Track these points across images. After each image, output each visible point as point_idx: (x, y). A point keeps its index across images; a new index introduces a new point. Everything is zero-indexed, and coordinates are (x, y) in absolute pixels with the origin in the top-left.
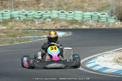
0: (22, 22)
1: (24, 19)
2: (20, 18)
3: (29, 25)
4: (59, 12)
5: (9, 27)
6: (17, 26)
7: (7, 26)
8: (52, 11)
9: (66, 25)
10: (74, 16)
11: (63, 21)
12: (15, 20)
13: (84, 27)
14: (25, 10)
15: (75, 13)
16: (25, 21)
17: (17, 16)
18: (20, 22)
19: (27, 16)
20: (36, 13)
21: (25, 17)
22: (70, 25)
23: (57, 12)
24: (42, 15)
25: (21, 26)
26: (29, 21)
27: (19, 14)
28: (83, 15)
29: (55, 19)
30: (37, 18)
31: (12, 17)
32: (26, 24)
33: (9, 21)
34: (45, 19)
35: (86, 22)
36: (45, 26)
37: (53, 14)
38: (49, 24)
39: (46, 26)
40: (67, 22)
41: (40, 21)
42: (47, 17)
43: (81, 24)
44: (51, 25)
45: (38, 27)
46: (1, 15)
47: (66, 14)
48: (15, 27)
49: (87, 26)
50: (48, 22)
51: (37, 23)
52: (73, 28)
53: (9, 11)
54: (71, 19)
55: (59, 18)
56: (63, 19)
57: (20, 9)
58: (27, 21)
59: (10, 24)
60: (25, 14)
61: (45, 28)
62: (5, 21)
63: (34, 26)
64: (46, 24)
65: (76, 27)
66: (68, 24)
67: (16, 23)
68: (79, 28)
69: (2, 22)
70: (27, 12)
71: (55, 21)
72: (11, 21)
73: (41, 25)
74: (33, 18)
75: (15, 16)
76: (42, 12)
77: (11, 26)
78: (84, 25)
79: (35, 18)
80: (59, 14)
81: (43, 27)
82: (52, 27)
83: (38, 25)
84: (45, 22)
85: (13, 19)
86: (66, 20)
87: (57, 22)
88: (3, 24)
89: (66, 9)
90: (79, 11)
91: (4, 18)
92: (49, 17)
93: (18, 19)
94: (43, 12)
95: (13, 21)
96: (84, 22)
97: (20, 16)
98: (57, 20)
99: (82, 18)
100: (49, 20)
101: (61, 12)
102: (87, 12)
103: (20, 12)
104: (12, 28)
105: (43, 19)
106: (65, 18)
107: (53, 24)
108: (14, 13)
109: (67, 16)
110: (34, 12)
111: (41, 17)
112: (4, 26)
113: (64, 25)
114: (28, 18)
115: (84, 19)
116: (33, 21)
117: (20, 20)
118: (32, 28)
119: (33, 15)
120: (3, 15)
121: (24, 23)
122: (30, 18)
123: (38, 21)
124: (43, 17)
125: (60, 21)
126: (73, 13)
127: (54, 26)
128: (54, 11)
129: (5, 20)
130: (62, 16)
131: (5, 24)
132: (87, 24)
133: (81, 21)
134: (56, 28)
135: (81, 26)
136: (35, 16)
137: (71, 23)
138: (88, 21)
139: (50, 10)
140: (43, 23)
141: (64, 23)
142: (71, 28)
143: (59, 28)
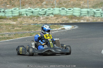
0: (29, 18)
1: (30, 16)
2: (27, 15)
3: (35, 20)
4: (61, 9)
5: (19, 22)
6: (25, 21)
7: (17, 22)
8: (54, 8)
9: (67, 20)
10: (73, 12)
11: (64, 17)
12: (23, 17)
13: (82, 21)
14: (30, 8)
15: (74, 10)
16: (31, 17)
17: (24, 13)
18: (27, 18)
19: (33, 13)
20: (40, 10)
21: (31, 14)
22: (70, 20)
23: (58, 9)
24: (46, 12)
25: (28, 21)
26: (35, 17)
27: (26, 11)
28: (81, 12)
29: (57, 15)
30: (41, 15)
31: (21, 14)
32: (33, 19)
33: (18, 18)
34: (48, 15)
35: (83, 17)
36: (48, 21)
37: (56, 11)
38: (52, 19)
39: (50, 21)
40: (67, 17)
41: (44, 17)
42: (51, 14)
43: (79, 19)
44: (53, 20)
45: (43, 22)
46: (11, 12)
47: (66, 11)
48: (23, 22)
49: (84, 20)
50: (51, 17)
51: (42, 18)
52: (73, 22)
53: (18, 9)
54: (71, 14)
55: (61, 14)
56: (64, 15)
57: (26, 7)
58: (33, 17)
59: (19, 19)
60: (32, 12)
61: (49, 23)
62: (14, 18)
63: (40, 21)
64: (49, 20)
65: (75, 22)
66: (68, 19)
67: (24, 19)
68: (78, 22)
69: (12, 18)
70: (33, 10)
71: (57, 16)
72: (20, 17)
73: (45, 20)
74: (38, 14)
75: (23, 13)
76: (45, 10)
77: (20, 21)
78: (82, 20)
79: (40, 14)
80: (60, 11)
81: (47, 22)
82: (54, 22)
83: (43, 21)
84: (48, 18)
85: (21, 16)
86: (66, 15)
87: (59, 17)
88: (13, 20)
89: (65, 6)
90: (76, 7)
91: (13, 15)
92: (52, 13)
93: (25, 15)
94: (47, 9)
95: (21, 17)
96: (82, 17)
97: (27, 13)
98: (59, 16)
99: (80, 14)
100: (52, 16)
101: (62, 9)
102: (84, 8)
103: (27, 9)
104: (21, 23)
105: (47, 15)
106: (66, 14)
107: (56, 19)
108: (21, 10)
109: (67, 12)
110: (39, 9)
111: (45, 13)
112: (14, 22)
113: (65, 20)
114: (34, 15)
115: (82, 15)
116: (38, 17)
117: (27, 17)
118: (38, 23)
119: (38, 12)
120: (13, 12)
121: (30, 19)
122: (36, 14)
123: (42, 17)
124: (46, 14)
125: (61, 17)
126: (72, 9)
127: (56, 20)
128: (56, 8)
129: (15, 16)
130: (63, 13)
131: (15, 20)
132: (85, 18)
133: (80, 16)
134: (58, 23)
135: (79, 21)
136: (40, 12)
137: (70, 18)
138: (85, 16)
139: (53, 8)
140: (47, 18)
141: (65, 19)
142: (71, 22)
143: (61, 22)
